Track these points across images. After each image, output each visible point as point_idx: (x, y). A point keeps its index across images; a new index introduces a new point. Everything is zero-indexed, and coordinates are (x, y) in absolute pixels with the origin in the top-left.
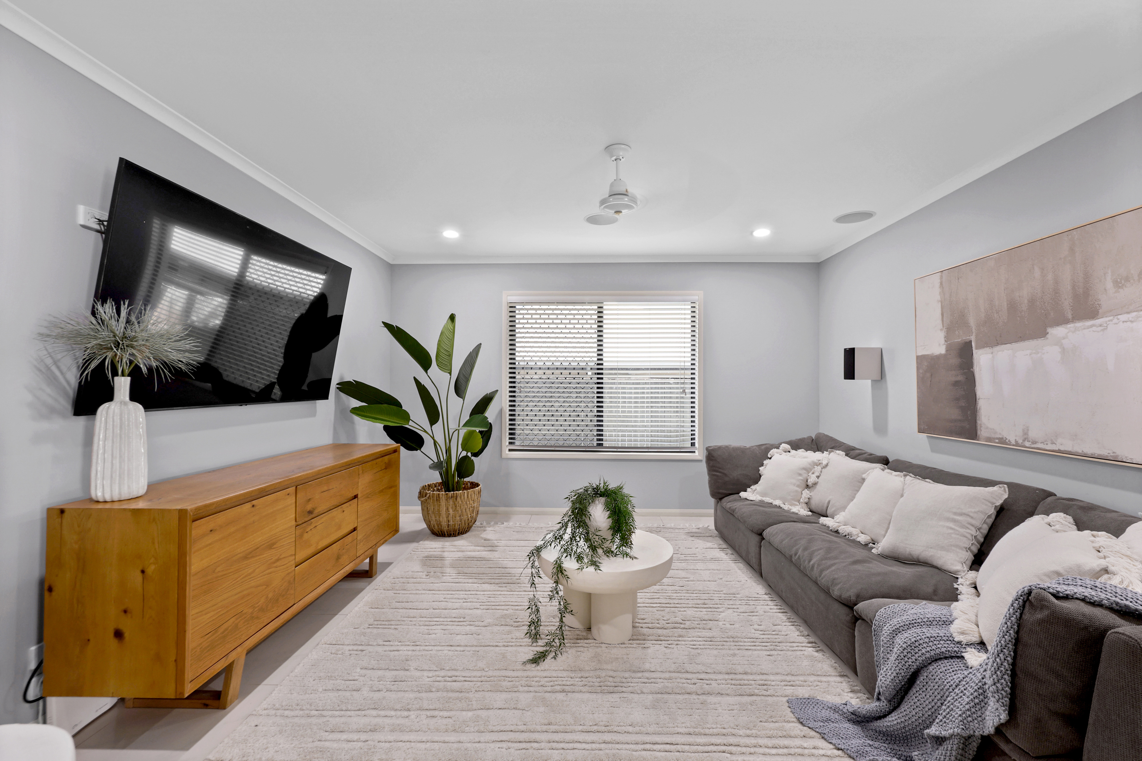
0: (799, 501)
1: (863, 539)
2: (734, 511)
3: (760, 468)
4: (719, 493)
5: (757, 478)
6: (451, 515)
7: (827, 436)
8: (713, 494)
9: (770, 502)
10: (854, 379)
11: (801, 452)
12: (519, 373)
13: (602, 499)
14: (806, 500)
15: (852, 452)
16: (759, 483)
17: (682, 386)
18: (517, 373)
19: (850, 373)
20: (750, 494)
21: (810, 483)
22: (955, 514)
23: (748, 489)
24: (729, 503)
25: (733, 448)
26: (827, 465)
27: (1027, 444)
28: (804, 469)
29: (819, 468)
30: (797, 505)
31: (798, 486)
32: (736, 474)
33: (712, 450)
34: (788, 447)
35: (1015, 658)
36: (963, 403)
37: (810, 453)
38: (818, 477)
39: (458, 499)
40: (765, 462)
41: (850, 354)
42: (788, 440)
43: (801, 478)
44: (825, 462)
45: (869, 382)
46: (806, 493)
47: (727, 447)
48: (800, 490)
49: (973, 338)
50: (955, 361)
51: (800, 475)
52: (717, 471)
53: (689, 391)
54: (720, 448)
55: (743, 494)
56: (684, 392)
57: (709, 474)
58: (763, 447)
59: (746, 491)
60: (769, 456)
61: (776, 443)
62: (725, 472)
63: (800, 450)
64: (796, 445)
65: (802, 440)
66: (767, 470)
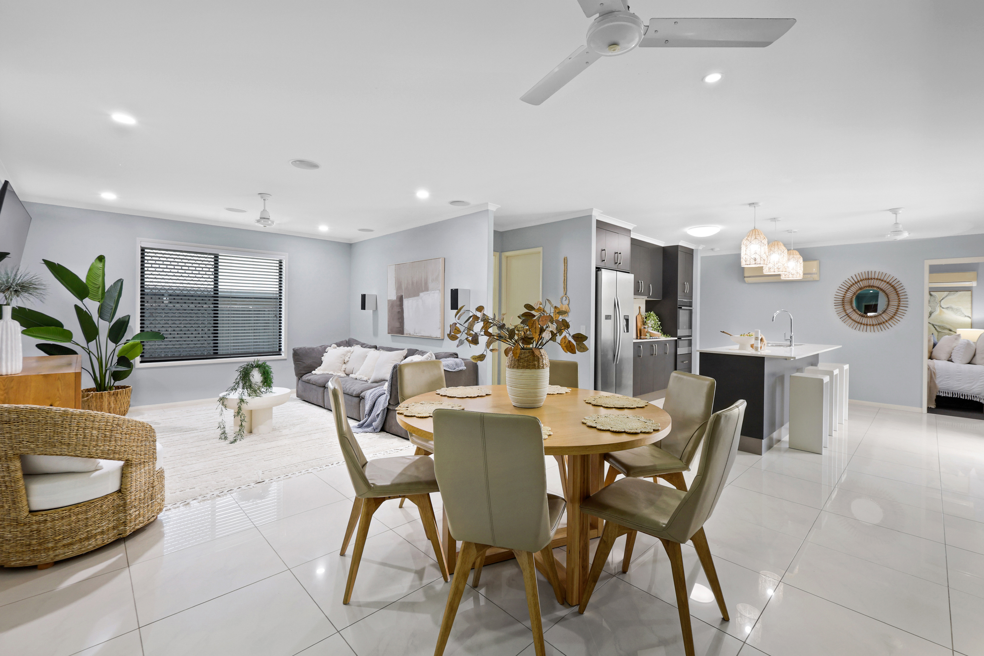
0: (341, 371)
1: (365, 379)
2: (310, 380)
3: (322, 358)
4: (301, 373)
5: (320, 363)
6: (112, 408)
7: (353, 339)
8: (297, 375)
9: (328, 373)
10: (365, 309)
11: (342, 347)
12: (148, 302)
13: (257, 369)
14: (344, 370)
15: (363, 345)
16: (322, 365)
17: (275, 312)
18: (146, 302)
19: (363, 307)
20: (318, 371)
21: (345, 361)
22: (393, 361)
23: (316, 369)
24: (306, 377)
25: (308, 348)
26: (353, 352)
27: (415, 335)
28: (343, 355)
29: (350, 353)
30: (340, 372)
31: (340, 363)
32: (308, 362)
33: (297, 350)
34: (336, 346)
35: (392, 382)
36: (400, 321)
37: (346, 348)
38: (349, 358)
39: (119, 395)
40: (324, 354)
41: (364, 297)
42: (335, 342)
43: (342, 359)
44: (352, 351)
45: (372, 311)
46: (344, 366)
47: (304, 348)
48: (341, 365)
49: (403, 294)
50: (398, 303)
51: (341, 358)
52: (300, 362)
53: (278, 316)
54: (300, 348)
55: (313, 372)
56: (276, 316)
57: (294, 364)
58: (323, 347)
59: (315, 370)
60: (326, 351)
61: (329, 345)
62: (304, 361)
63: (341, 347)
64: (339, 345)
65: (342, 342)
66: (326, 358)
